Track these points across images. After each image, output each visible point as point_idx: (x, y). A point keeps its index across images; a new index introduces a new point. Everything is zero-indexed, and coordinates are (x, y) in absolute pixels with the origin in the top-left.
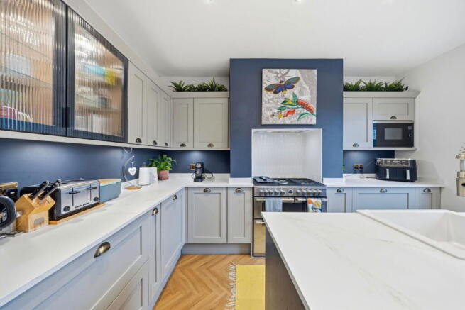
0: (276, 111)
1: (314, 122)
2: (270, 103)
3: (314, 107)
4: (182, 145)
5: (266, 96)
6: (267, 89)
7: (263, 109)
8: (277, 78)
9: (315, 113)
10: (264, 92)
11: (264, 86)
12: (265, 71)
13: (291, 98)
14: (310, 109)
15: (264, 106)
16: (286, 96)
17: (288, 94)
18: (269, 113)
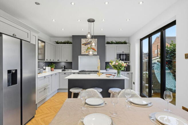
0: (85, 51)
1: (96, 54)
2: (84, 48)
3: (96, 49)
4: (58, 60)
5: (83, 46)
6: (83, 44)
7: (82, 50)
8: (86, 41)
9: (97, 51)
10: (82, 45)
11: (82, 43)
12: (82, 39)
13: (90, 47)
14: (95, 50)
15: (82, 49)
16: (88, 46)
17: (89, 46)
18: (83, 51)
